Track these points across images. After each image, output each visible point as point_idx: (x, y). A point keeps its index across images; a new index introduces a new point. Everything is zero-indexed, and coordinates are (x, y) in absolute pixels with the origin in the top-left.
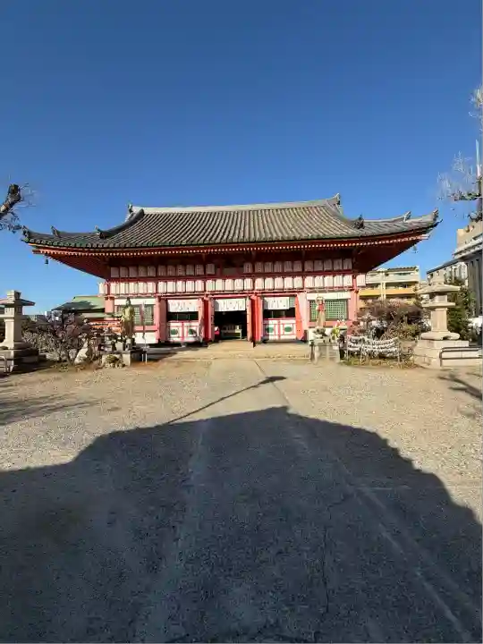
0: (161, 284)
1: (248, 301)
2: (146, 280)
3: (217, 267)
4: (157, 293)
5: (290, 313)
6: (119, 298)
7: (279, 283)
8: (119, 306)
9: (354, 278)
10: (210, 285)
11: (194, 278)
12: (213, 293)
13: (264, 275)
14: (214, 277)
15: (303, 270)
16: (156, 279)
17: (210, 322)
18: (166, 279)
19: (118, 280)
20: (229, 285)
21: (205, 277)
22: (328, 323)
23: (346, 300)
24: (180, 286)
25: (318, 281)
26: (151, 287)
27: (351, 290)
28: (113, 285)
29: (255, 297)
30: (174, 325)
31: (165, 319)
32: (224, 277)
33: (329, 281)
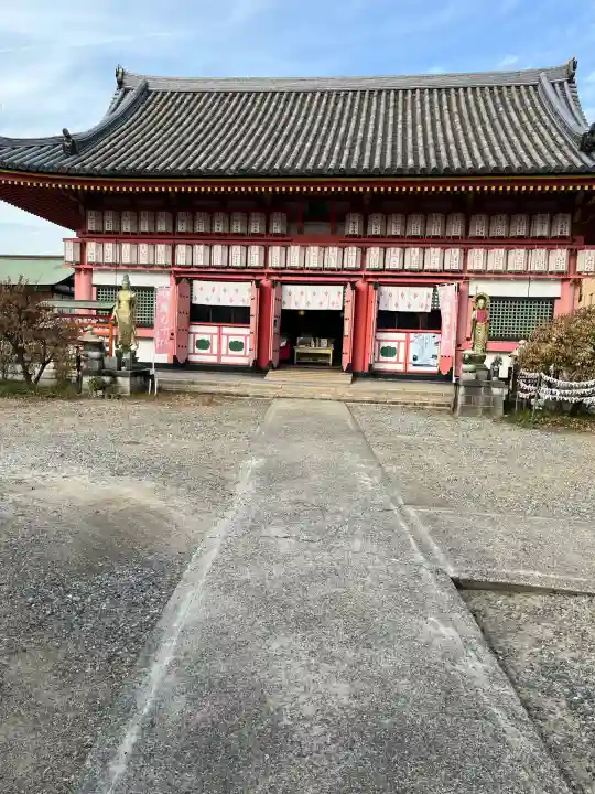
0: (182, 249)
1: (350, 293)
2: (152, 238)
3: (290, 220)
4: (173, 264)
5: (432, 321)
6: (101, 271)
7: (414, 258)
8: (100, 287)
9: (573, 255)
10: (276, 257)
11: (246, 239)
12: (280, 272)
13: (385, 241)
14: (284, 240)
15: (467, 233)
16: (173, 238)
17: (272, 330)
18: (191, 238)
19: (101, 236)
20: (313, 257)
21: (266, 240)
22: (492, 345)
23: (551, 300)
24: (218, 255)
25: (496, 259)
26: (162, 253)
27: (563, 280)
28: (91, 246)
29: (363, 283)
30: (203, 331)
31: (186, 318)
32: (305, 243)
33: (517, 259)
